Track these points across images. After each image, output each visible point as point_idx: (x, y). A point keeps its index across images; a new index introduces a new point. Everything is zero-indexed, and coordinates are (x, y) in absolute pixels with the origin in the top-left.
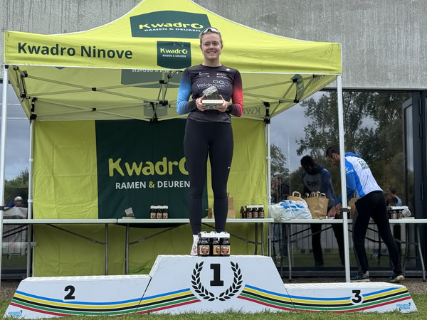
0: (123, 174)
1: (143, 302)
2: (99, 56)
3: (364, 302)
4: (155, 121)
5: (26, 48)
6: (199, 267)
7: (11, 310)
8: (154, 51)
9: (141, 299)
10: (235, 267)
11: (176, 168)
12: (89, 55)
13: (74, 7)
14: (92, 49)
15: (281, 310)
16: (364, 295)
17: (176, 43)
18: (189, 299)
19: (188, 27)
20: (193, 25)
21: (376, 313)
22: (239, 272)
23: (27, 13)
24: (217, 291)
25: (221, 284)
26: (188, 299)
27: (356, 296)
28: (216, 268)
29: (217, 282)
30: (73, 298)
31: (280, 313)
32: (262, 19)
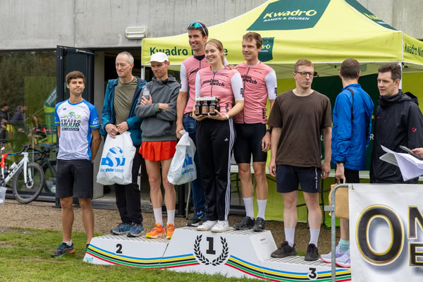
1: (163, 261)
3: (318, 278)
5: (155, 50)
6: (199, 238)
7: (87, 257)
10: (223, 241)
22: (226, 245)
25: (214, 253)
26: (189, 262)
27: (312, 273)
28: (210, 240)
29: (211, 251)
30: (121, 252)
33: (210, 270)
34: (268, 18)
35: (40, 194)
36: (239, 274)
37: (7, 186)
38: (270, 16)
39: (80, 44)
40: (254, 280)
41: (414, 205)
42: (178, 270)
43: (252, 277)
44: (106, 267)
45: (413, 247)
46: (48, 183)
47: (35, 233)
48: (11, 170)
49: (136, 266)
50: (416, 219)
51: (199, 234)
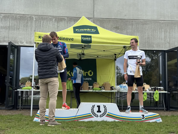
0: (70, 76)
1: (76, 117)
2: (63, 40)
3: (145, 119)
4: (80, 59)
5: (41, 37)
6: (93, 106)
8: (80, 38)
9: (75, 116)
10: (105, 107)
11: (87, 74)
12: (60, 39)
13: (56, 24)
14: (61, 37)
15: (119, 121)
16: (145, 117)
17: (87, 36)
18: (90, 116)
19: (91, 30)
20: (92, 30)
21: (149, 122)
22: (106, 108)
23: (42, 26)
24: (99, 114)
25: (100, 112)
27: (143, 117)
28: (99, 107)
29: (99, 111)
31: (119, 122)
32: (114, 28)
33: (99, 119)
34: (78, 30)
51: (93, 104)
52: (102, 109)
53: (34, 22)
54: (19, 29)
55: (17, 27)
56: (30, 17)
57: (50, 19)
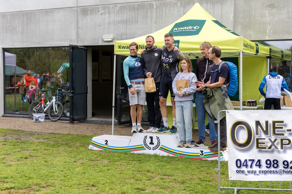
1: (128, 148)
3: (204, 156)
5: (121, 47)
6: (146, 137)
7: (91, 147)
10: (158, 138)
14: (143, 46)
16: (205, 153)
22: (159, 140)
23: (164, 14)
24: (152, 146)
25: (153, 144)
26: (141, 148)
27: (201, 153)
28: (151, 138)
29: (152, 143)
30: (108, 144)
32: (267, 6)
33: (152, 152)
34: (175, 30)
35: (61, 117)
36: (166, 154)
37: (45, 113)
38: (176, 29)
39: (80, 44)
40: (173, 157)
41: (257, 120)
42: (135, 152)
43: (172, 155)
44: (101, 151)
45: (257, 140)
46: (65, 111)
47: (62, 136)
48: (47, 105)
49: (115, 151)
50: (259, 126)
51: (146, 134)
52: (155, 141)
53: (154, 10)
54: (137, 22)
55: (135, 20)
56: (150, 4)
57: (174, 3)
